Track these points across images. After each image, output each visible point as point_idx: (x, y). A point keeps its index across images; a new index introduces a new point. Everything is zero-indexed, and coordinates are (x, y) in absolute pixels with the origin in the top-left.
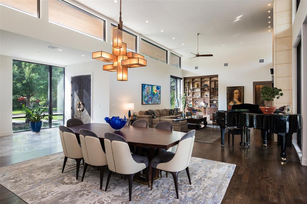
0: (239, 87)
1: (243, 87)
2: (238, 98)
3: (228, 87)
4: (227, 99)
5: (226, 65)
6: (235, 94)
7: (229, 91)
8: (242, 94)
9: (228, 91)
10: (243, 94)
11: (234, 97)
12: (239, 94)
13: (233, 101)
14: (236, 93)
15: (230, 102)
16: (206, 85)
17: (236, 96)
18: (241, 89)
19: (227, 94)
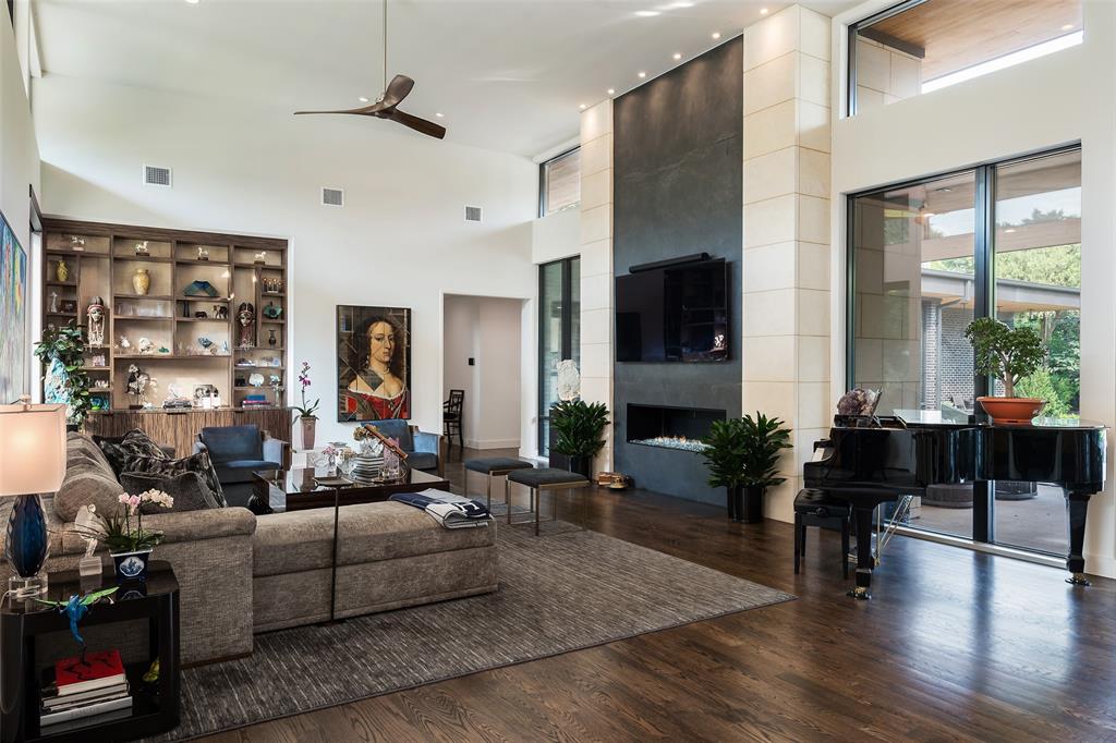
0: (395, 310)
1: (409, 310)
2: (387, 359)
3: (341, 310)
4: (340, 362)
5: (333, 197)
6: (374, 341)
7: (348, 328)
8: (405, 342)
9: (343, 327)
10: (409, 342)
11: (370, 354)
12: (393, 344)
13: (366, 373)
14: (379, 339)
15: (352, 377)
16: (204, 285)
17: (379, 350)
18: (400, 320)
19: (340, 341)
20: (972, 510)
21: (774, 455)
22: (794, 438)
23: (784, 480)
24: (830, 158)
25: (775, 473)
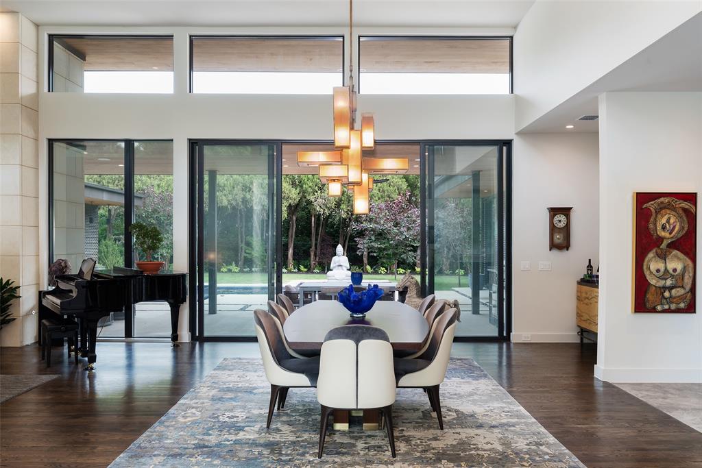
20: (124, 321)
21: (8, 303)
22: (21, 292)
23: (15, 319)
24: (38, 115)
25: (9, 315)
